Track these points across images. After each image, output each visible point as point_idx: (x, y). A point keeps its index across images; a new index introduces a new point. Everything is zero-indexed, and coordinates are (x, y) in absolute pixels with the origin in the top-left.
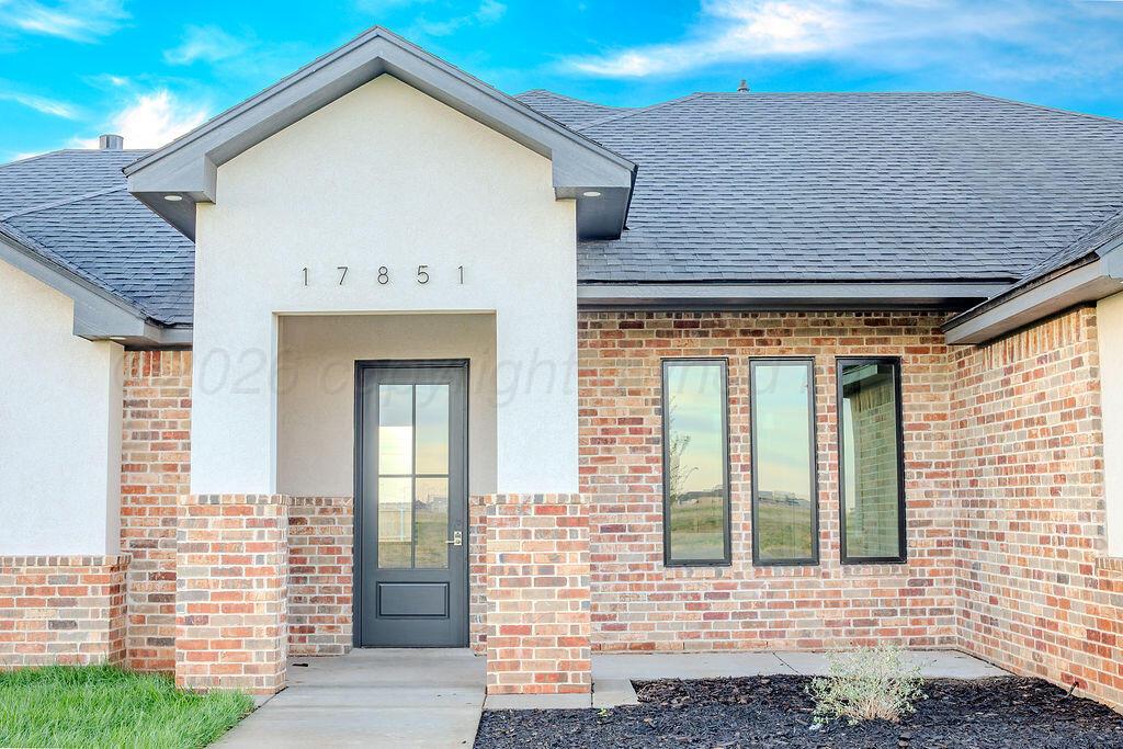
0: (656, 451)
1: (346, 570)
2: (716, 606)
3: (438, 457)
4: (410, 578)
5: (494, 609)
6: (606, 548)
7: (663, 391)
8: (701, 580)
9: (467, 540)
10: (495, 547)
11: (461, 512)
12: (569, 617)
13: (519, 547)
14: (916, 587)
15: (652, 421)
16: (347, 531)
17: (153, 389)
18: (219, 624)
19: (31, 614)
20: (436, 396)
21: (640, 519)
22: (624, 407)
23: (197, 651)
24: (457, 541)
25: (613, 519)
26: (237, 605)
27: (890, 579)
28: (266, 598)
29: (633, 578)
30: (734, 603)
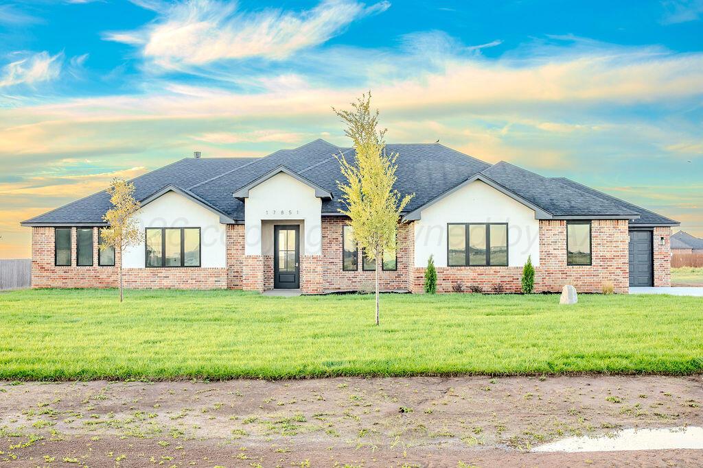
0: (341, 245)
1: (272, 271)
2: (354, 280)
3: (292, 246)
4: (286, 273)
5: (304, 277)
6: (330, 267)
7: (343, 232)
8: (351, 274)
9: (299, 265)
10: (304, 266)
11: (298, 259)
12: (319, 278)
13: (309, 265)
14: (399, 276)
15: (340, 239)
16: (272, 263)
17: (233, 233)
18: (251, 280)
19: (211, 279)
20: (293, 233)
21: (337, 261)
22: (335, 236)
23: (247, 285)
24: (297, 265)
25: (332, 260)
26: (254, 276)
27: (394, 274)
28: (260, 276)
29: (336, 273)
30: (358, 279)
